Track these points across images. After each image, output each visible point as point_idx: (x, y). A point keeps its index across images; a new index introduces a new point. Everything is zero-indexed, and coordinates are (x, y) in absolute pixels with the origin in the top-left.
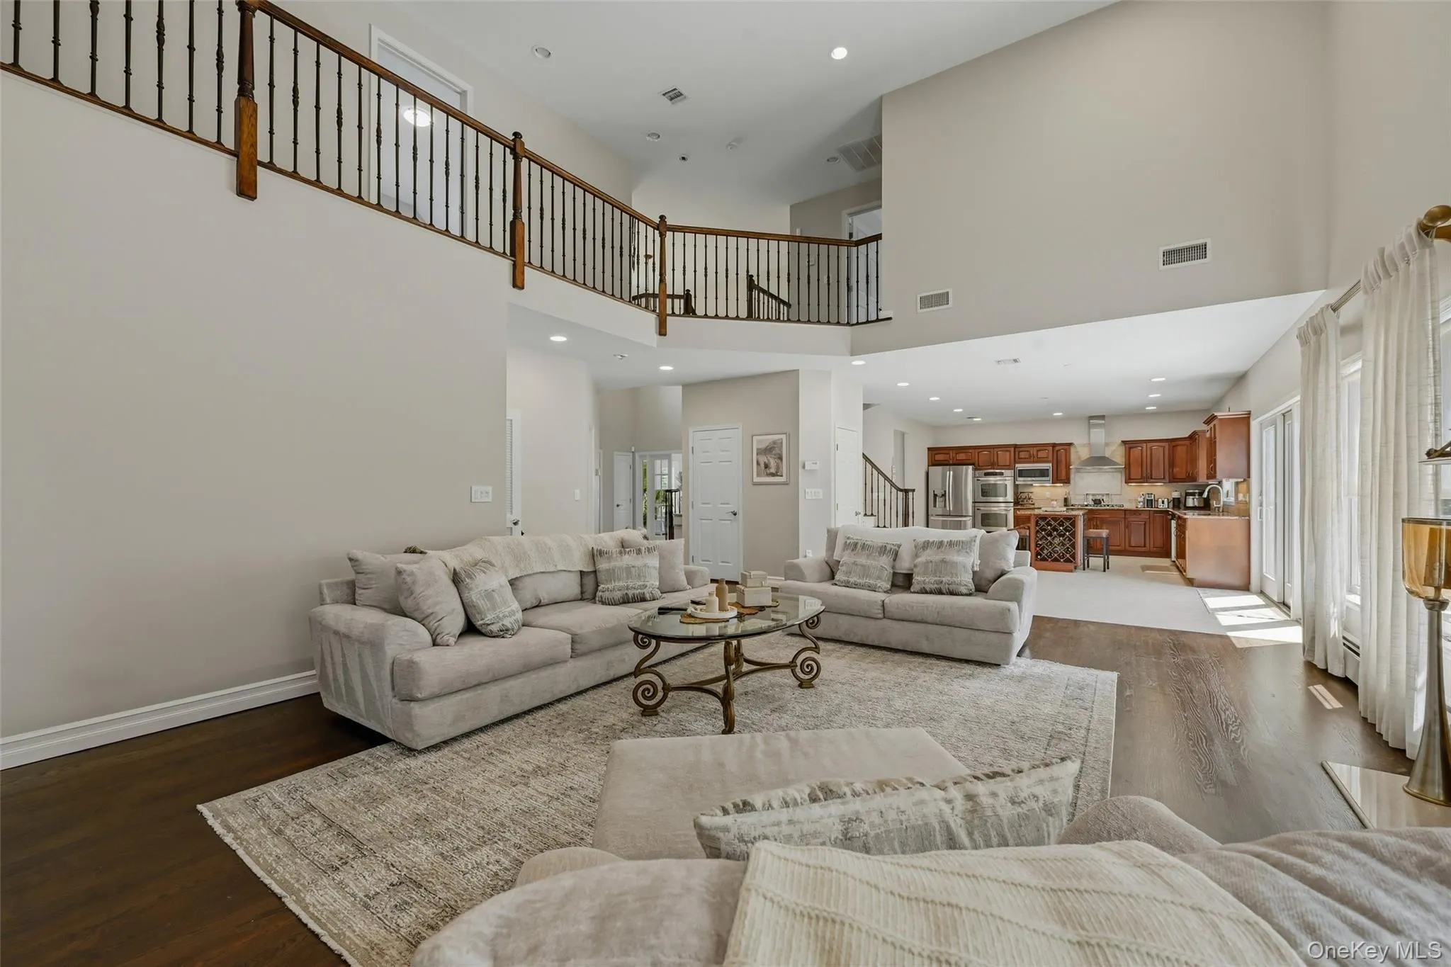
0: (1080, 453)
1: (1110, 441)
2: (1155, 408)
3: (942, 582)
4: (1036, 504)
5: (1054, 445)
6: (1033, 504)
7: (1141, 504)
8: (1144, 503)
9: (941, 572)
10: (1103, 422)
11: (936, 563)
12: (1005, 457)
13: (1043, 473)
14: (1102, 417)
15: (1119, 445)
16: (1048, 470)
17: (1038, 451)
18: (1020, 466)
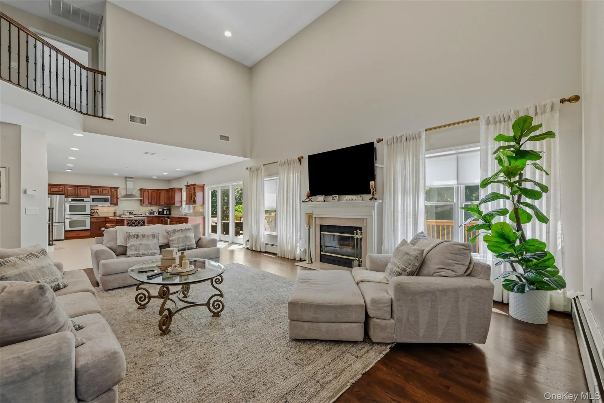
0: (121, 192)
1: (134, 188)
2: (156, 177)
3: (186, 245)
4: (100, 215)
5: (111, 188)
6: (99, 215)
7: (148, 214)
8: (149, 214)
9: (185, 241)
10: (132, 180)
11: (182, 238)
12: (84, 192)
13: (106, 200)
14: (132, 178)
15: (138, 190)
16: (108, 199)
17: (103, 190)
18: (92, 197)
